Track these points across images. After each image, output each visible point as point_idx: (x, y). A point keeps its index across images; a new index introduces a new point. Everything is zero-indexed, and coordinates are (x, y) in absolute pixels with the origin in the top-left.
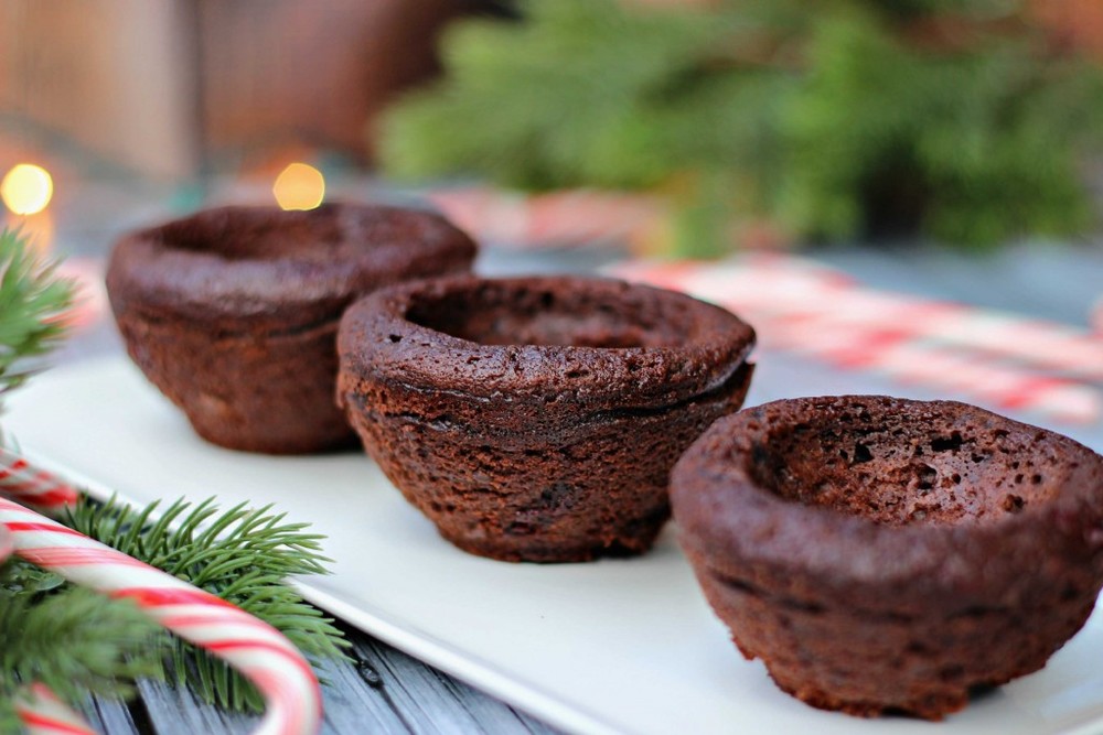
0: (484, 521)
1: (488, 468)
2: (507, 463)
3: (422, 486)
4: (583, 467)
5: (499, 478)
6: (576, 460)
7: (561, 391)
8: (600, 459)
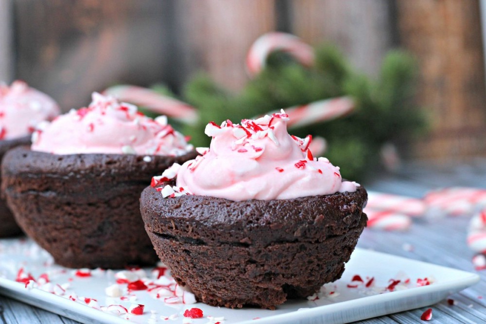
0: (72, 245)
1: (70, 214)
2: (79, 210)
3: (41, 229)
4: (116, 211)
5: (76, 219)
6: (113, 208)
7: (103, 171)
8: (125, 207)
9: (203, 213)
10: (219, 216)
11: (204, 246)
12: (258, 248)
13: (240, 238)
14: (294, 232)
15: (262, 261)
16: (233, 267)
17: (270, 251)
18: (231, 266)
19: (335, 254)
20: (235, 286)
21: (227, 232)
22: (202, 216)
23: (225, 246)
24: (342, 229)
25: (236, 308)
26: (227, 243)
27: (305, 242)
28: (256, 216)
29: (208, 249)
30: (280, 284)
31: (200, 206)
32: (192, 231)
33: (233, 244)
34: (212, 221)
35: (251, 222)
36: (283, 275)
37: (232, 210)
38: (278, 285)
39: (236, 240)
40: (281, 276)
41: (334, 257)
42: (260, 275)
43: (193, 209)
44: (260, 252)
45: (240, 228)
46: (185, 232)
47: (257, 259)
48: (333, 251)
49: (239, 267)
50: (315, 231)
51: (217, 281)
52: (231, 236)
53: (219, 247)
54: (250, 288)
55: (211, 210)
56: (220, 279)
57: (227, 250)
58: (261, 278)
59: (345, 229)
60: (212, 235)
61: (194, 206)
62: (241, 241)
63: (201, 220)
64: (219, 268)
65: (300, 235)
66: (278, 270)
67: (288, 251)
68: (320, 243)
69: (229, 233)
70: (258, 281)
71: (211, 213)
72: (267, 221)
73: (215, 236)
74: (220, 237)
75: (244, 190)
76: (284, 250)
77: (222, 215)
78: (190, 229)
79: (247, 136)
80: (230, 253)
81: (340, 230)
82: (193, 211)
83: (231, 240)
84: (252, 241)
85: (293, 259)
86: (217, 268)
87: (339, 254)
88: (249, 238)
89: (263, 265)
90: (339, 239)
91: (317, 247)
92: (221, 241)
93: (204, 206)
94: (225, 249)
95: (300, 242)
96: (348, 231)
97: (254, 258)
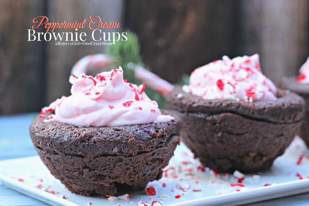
9: (56, 134)
10: (65, 137)
11: (57, 156)
12: (90, 158)
13: (77, 152)
14: (113, 149)
15: (93, 167)
16: (76, 170)
17: (97, 161)
18: (74, 169)
19: (147, 164)
20: (80, 182)
21: (69, 147)
22: (55, 136)
23: (68, 156)
24: (150, 148)
25: (86, 196)
26: (70, 155)
27: (121, 155)
28: (87, 138)
29: (59, 158)
30: (108, 182)
31: (55, 129)
32: (49, 146)
33: (74, 155)
34: (60, 139)
35: (84, 141)
36: (109, 177)
37: (74, 133)
38: (107, 183)
39: (75, 153)
40: (107, 177)
41: (146, 166)
42: (93, 176)
43: (51, 131)
44: (91, 161)
45: (77, 145)
46: (46, 146)
47: (90, 166)
48: (145, 162)
49: (79, 170)
50: (128, 149)
51: (68, 178)
52: (72, 150)
53: (65, 157)
54: (90, 184)
55: (61, 132)
56: (70, 177)
57: (70, 159)
58: (94, 178)
59: (152, 147)
60: (60, 149)
61: (52, 129)
62: (78, 154)
63: (54, 139)
64: (68, 170)
65: (117, 151)
66: (105, 173)
67: (110, 161)
68: (133, 156)
69: (71, 148)
70: (92, 180)
71: (60, 134)
72: (94, 141)
73: (62, 150)
74: (65, 150)
75: (84, 120)
76: (107, 161)
77: (67, 136)
78: (48, 144)
79: (94, 84)
80: (72, 161)
81: (148, 148)
82: (51, 132)
83: (72, 152)
84: (85, 153)
85: (114, 166)
86: (67, 170)
87: (150, 164)
88: (83, 152)
89: (94, 170)
90: (148, 154)
91: (131, 159)
92: (66, 153)
93: (57, 129)
94: (69, 158)
95: (117, 156)
96: (155, 149)
97: (88, 165)
